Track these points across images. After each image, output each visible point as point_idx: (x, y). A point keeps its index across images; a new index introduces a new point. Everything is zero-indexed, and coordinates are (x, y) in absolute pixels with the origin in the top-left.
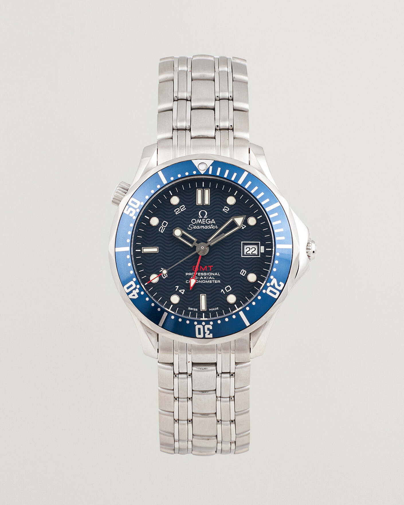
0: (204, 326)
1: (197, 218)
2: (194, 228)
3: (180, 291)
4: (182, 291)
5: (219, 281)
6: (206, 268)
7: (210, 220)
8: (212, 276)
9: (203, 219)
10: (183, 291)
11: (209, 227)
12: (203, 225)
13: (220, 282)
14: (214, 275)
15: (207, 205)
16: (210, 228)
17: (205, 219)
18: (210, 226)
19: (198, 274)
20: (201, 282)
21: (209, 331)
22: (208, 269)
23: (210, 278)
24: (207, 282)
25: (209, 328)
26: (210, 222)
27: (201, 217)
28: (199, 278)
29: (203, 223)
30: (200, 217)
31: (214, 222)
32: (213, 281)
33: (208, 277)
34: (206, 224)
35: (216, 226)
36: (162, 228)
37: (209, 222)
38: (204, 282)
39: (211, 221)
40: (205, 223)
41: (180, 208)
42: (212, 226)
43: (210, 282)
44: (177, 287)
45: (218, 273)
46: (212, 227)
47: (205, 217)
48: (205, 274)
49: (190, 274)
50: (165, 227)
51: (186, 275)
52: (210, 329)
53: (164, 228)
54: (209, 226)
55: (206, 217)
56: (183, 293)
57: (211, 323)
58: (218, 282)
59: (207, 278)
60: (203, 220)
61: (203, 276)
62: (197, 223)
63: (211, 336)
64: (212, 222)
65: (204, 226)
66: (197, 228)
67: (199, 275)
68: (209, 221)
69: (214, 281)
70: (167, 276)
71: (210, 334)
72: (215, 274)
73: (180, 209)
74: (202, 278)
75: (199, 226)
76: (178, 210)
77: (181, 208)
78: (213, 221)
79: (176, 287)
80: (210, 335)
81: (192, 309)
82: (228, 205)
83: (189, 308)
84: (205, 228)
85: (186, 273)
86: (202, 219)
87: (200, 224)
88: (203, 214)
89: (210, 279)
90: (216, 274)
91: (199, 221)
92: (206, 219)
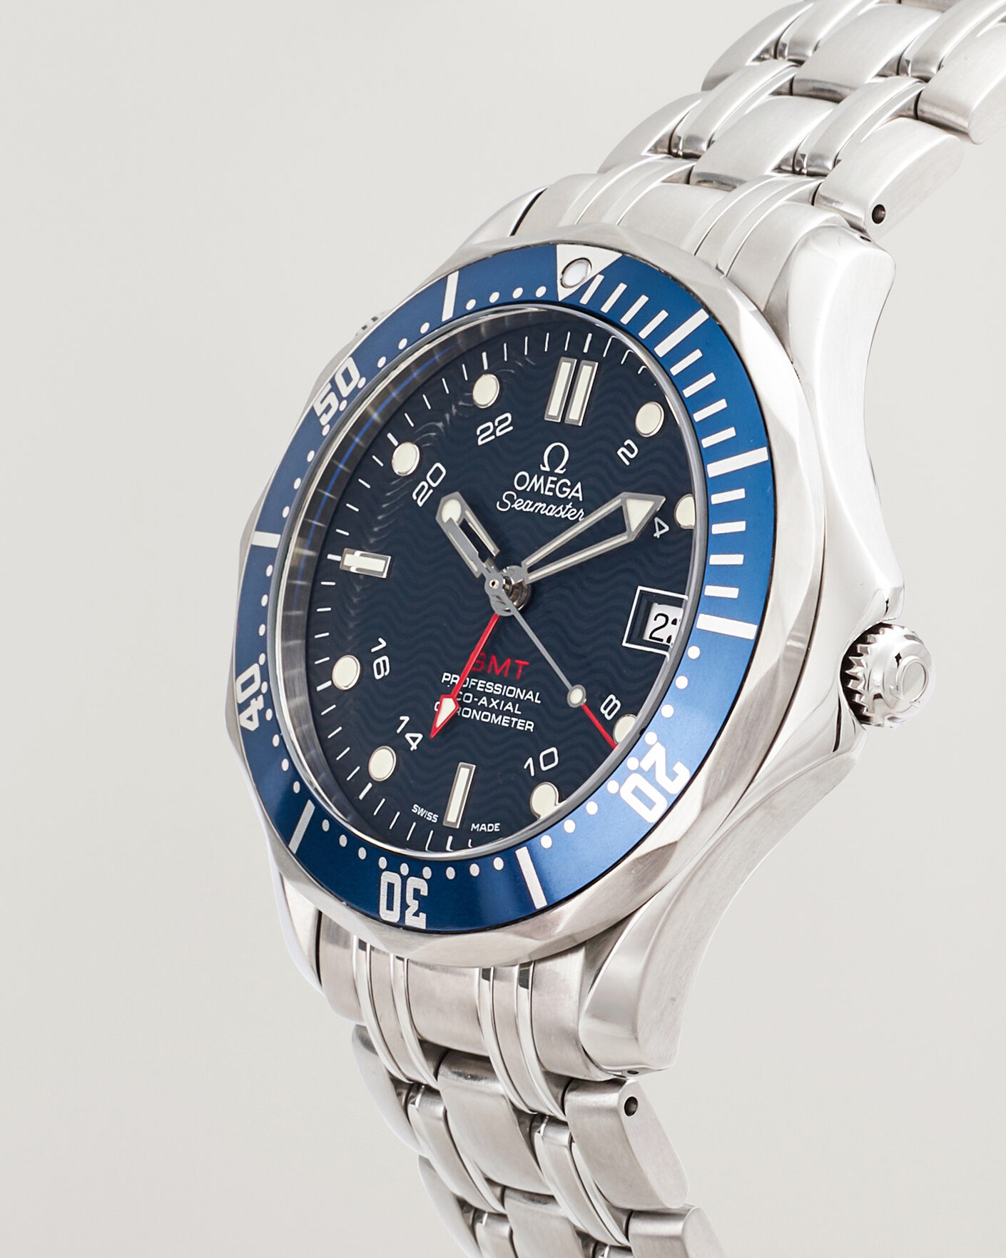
0: (404, 880)
1: (534, 470)
2: (515, 506)
3: (408, 736)
4: (414, 740)
5: (530, 726)
6: (507, 669)
7: (569, 484)
8: (515, 701)
9: (550, 478)
10: (417, 738)
11: (558, 513)
12: (544, 499)
13: (531, 728)
14: (522, 697)
15: (573, 427)
16: (562, 514)
17: (555, 479)
18: (564, 509)
19: (477, 683)
20: (478, 718)
21: (417, 902)
22: (513, 670)
23: (509, 707)
24: (496, 722)
25: (419, 890)
26: (568, 490)
27: (547, 469)
28: (476, 699)
29: (547, 493)
30: (544, 466)
31: (580, 495)
32: (514, 720)
33: (503, 702)
34: (554, 500)
35: (581, 511)
36: (423, 487)
37: (565, 492)
38: (486, 717)
39: (572, 488)
40: (551, 494)
41: (496, 424)
42: (569, 509)
43: (504, 721)
44: (403, 721)
45: (538, 694)
46: (567, 513)
47: (558, 471)
48: (497, 689)
49: (455, 679)
50: (434, 485)
51: (444, 679)
52: (422, 893)
53: (430, 487)
54: (561, 508)
55: (562, 469)
56: (414, 746)
57: (427, 872)
58: (527, 727)
59: (498, 705)
60: (549, 481)
61: (490, 696)
62: (528, 490)
63: (421, 922)
64: (573, 494)
65: (545, 505)
66: (523, 507)
67: (478, 689)
68: (567, 487)
69: (516, 722)
70: (387, 673)
71: (421, 914)
72: (527, 696)
73: (495, 428)
74: (484, 701)
75: (531, 503)
76: (488, 428)
77: (501, 422)
78: (577, 492)
79: (402, 718)
80: (418, 916)
81: (421, 812)
82: (636, 436)
83: (415, 805)
84: (546, 512)
85: (445, 674)
86: (547, 474)
87: (535, 496)
88: (556, 457)
89: (508, 713)
90: (530, 696)
91: (538, 481)
92: (560, 477)
